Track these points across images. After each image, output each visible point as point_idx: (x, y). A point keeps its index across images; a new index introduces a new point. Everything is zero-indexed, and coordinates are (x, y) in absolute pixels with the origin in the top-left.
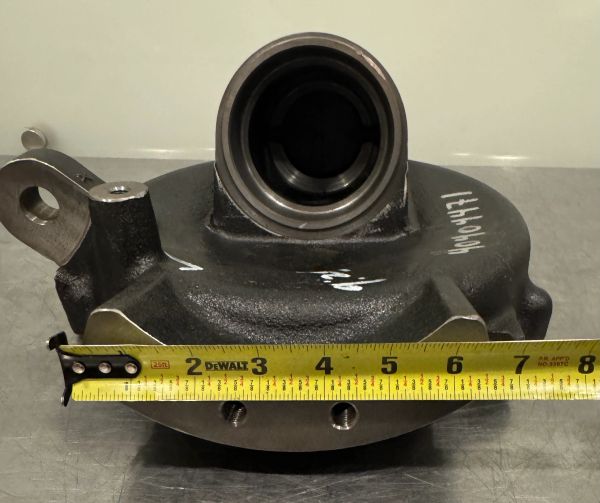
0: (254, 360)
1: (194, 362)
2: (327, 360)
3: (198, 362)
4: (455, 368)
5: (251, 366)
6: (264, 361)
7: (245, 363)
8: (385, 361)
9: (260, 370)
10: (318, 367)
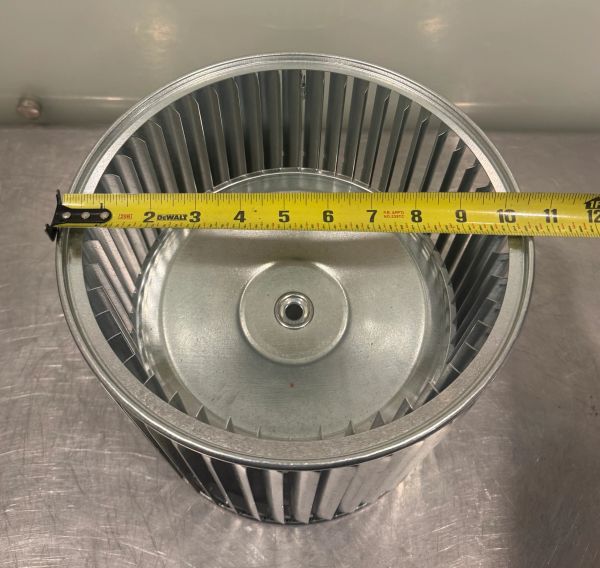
0: (192, 214)
1: (150, 215)
2: (241, 213)
3: (153, 214)
4: (328, 219)
5: (189, 217)
6: (199, 214)
7: (185, 216)
8: (281, 213)
9: (195, 220)
10: (236, 219)
